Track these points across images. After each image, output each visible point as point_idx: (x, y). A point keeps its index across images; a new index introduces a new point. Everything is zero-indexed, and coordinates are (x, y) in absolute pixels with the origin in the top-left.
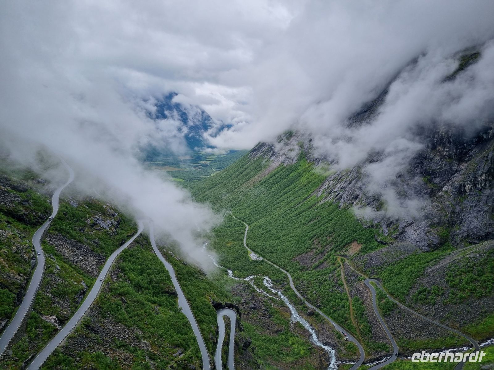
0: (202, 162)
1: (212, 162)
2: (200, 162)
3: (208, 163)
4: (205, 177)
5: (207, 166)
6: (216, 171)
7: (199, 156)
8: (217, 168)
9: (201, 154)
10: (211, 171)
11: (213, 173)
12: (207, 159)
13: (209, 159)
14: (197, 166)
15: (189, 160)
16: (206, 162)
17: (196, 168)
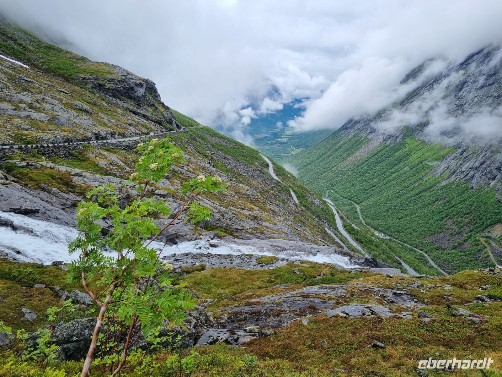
0: (279, 140)
1: (289, 140)
2: (277, 140)
3: (285, 140)
4: (286, 155)
5: (285, 143)
6: (296, 149)
7: (274, 133)
8: (296, 146)
9: (276, 131)
10: (291, 149)
11: (293, 150)
12: (283, 137)
13: (285, 137)
14: (275, 144)
15: (265, 137)
16: (283, 139)
17: (275, 146)
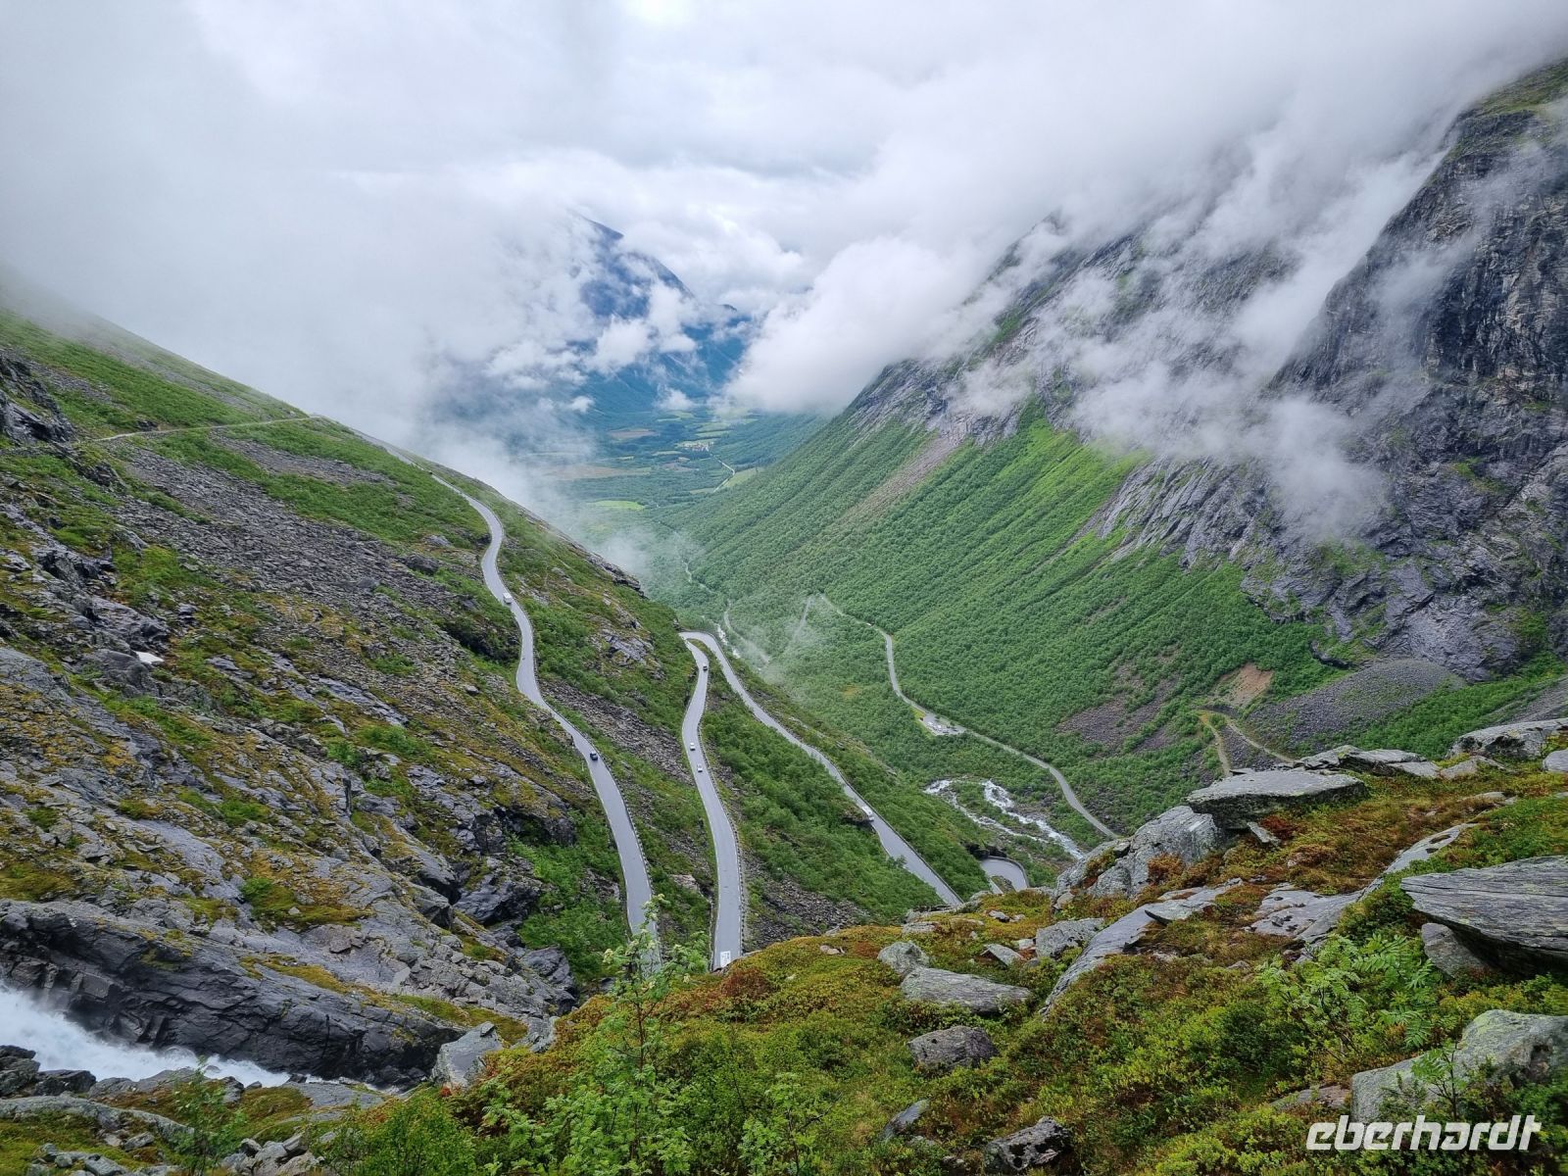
0: (687, 444)
1: (717, 444)
2: (680, 445)
3: (705, 446)
4: (706, 491)
5: (704, 455)
6: (737, 470)
7: (672, 425)
8: (738, 462)
9: (678, 419)
10: (721, 472)
11: (729, 477)
12: (701, 435)
13: (707, 435)
14: (674, 458)
15: (643, 440)
16: (700, 442)
17: (673, 465)
